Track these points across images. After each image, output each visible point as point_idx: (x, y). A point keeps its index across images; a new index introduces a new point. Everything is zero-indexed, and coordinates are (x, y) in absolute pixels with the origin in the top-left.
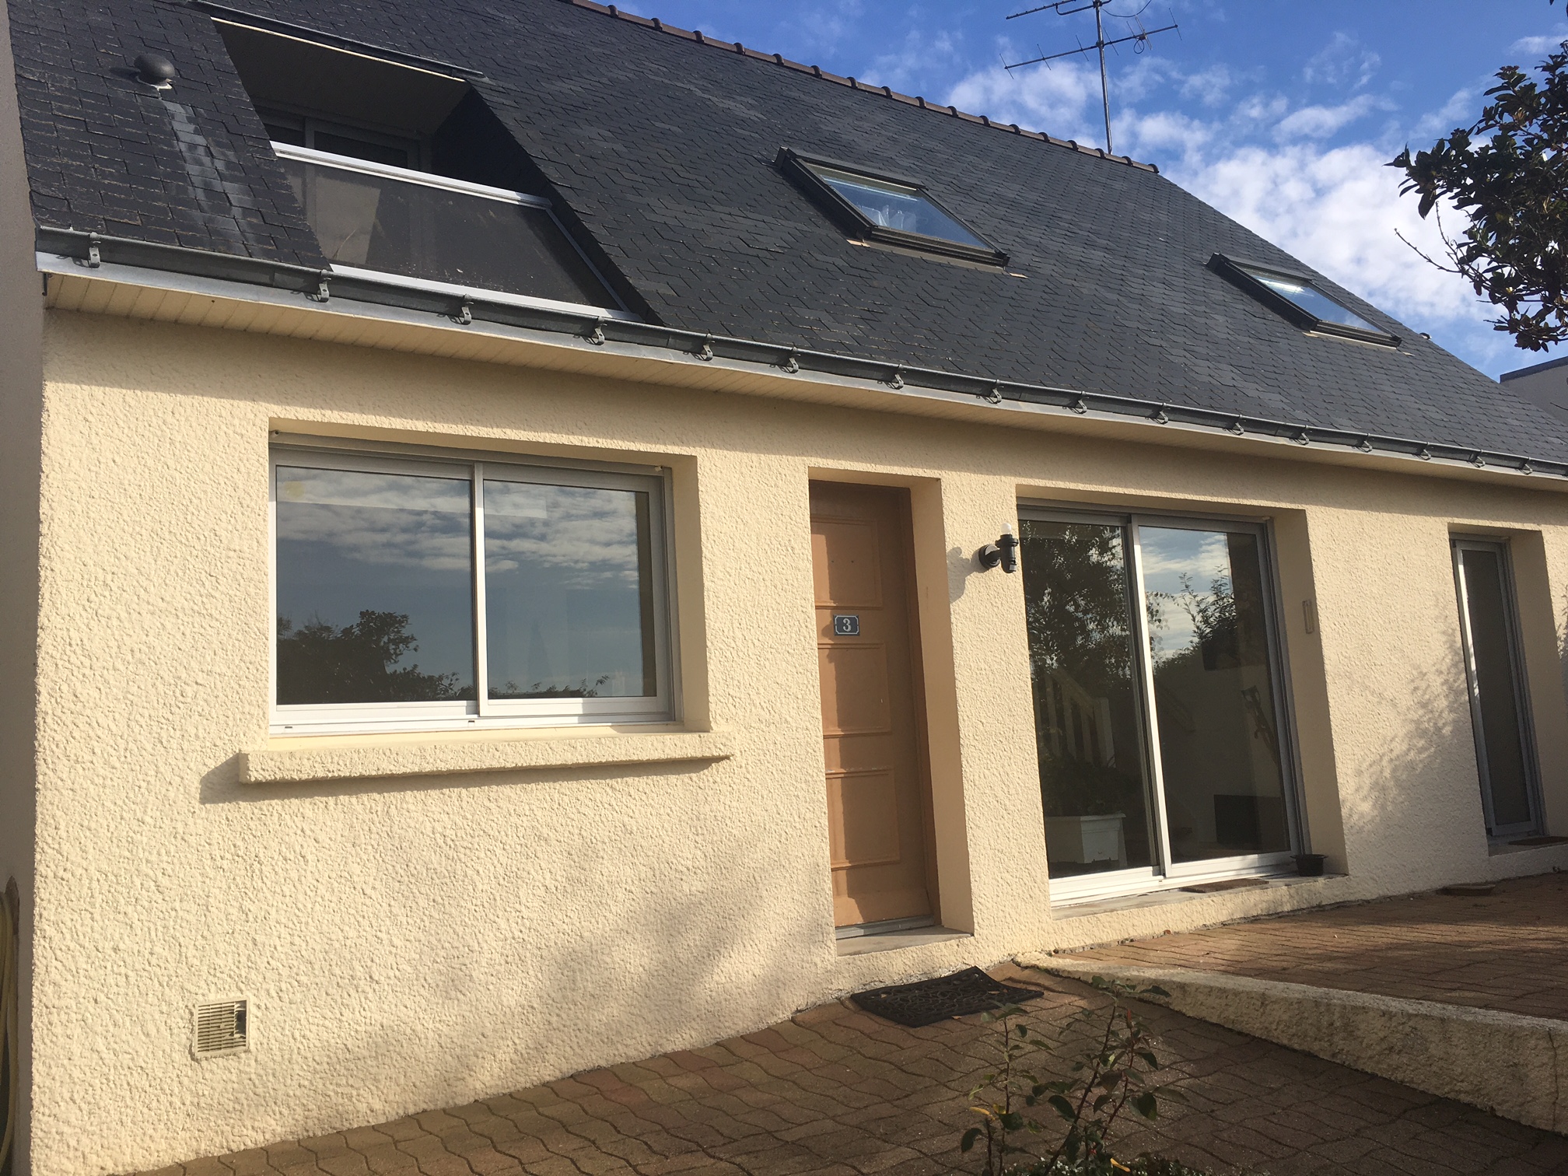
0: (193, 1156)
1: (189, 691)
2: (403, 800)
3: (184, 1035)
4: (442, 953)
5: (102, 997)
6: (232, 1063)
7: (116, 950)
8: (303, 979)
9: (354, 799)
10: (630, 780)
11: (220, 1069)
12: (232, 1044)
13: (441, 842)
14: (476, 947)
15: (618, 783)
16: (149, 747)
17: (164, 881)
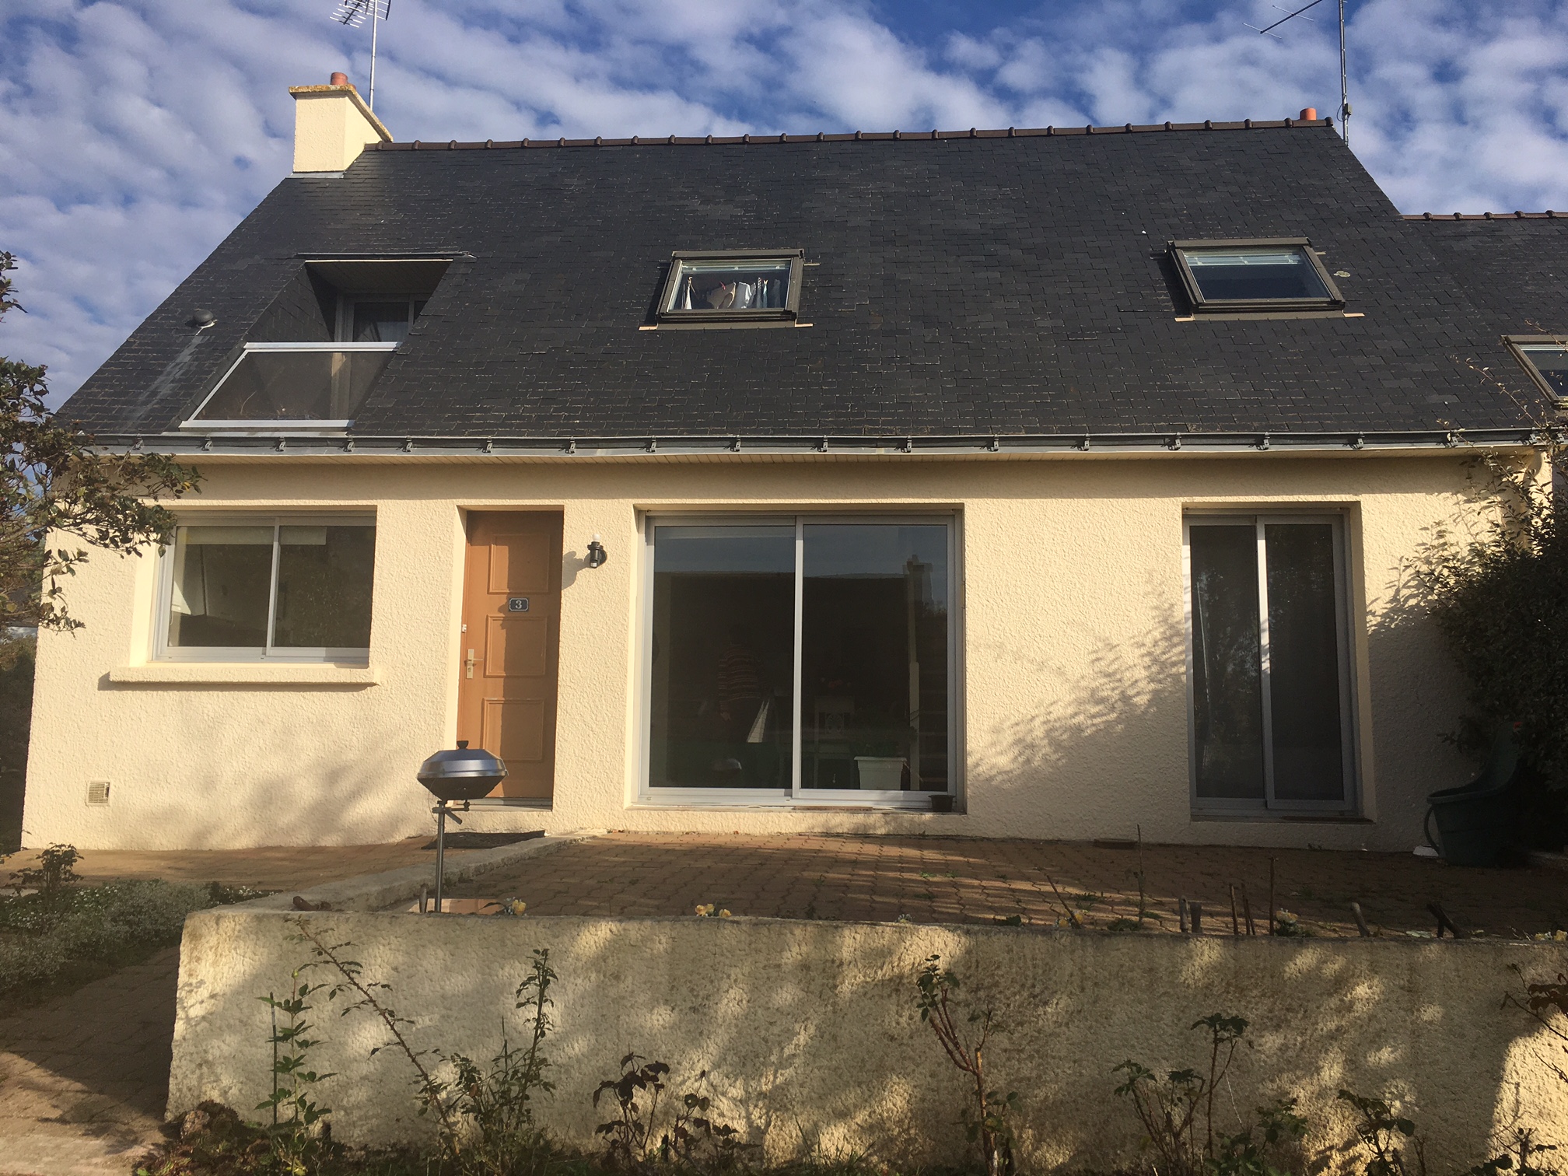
0: (83, 848)
1: (97, 638)
2: (189, 696)
3: (84, 793)
4: (202, 774)
5: (53, 772)
6: (102, 809)
7: (60, 752)
8: (136, 777)
9: (165, 693)
10: (315, 693)
11: (96, 810)
12: (101, 801)
13: (206, 718)
14: (220, 774)
15: (307, 695)
16: (79, 663)
17: (80, 724)
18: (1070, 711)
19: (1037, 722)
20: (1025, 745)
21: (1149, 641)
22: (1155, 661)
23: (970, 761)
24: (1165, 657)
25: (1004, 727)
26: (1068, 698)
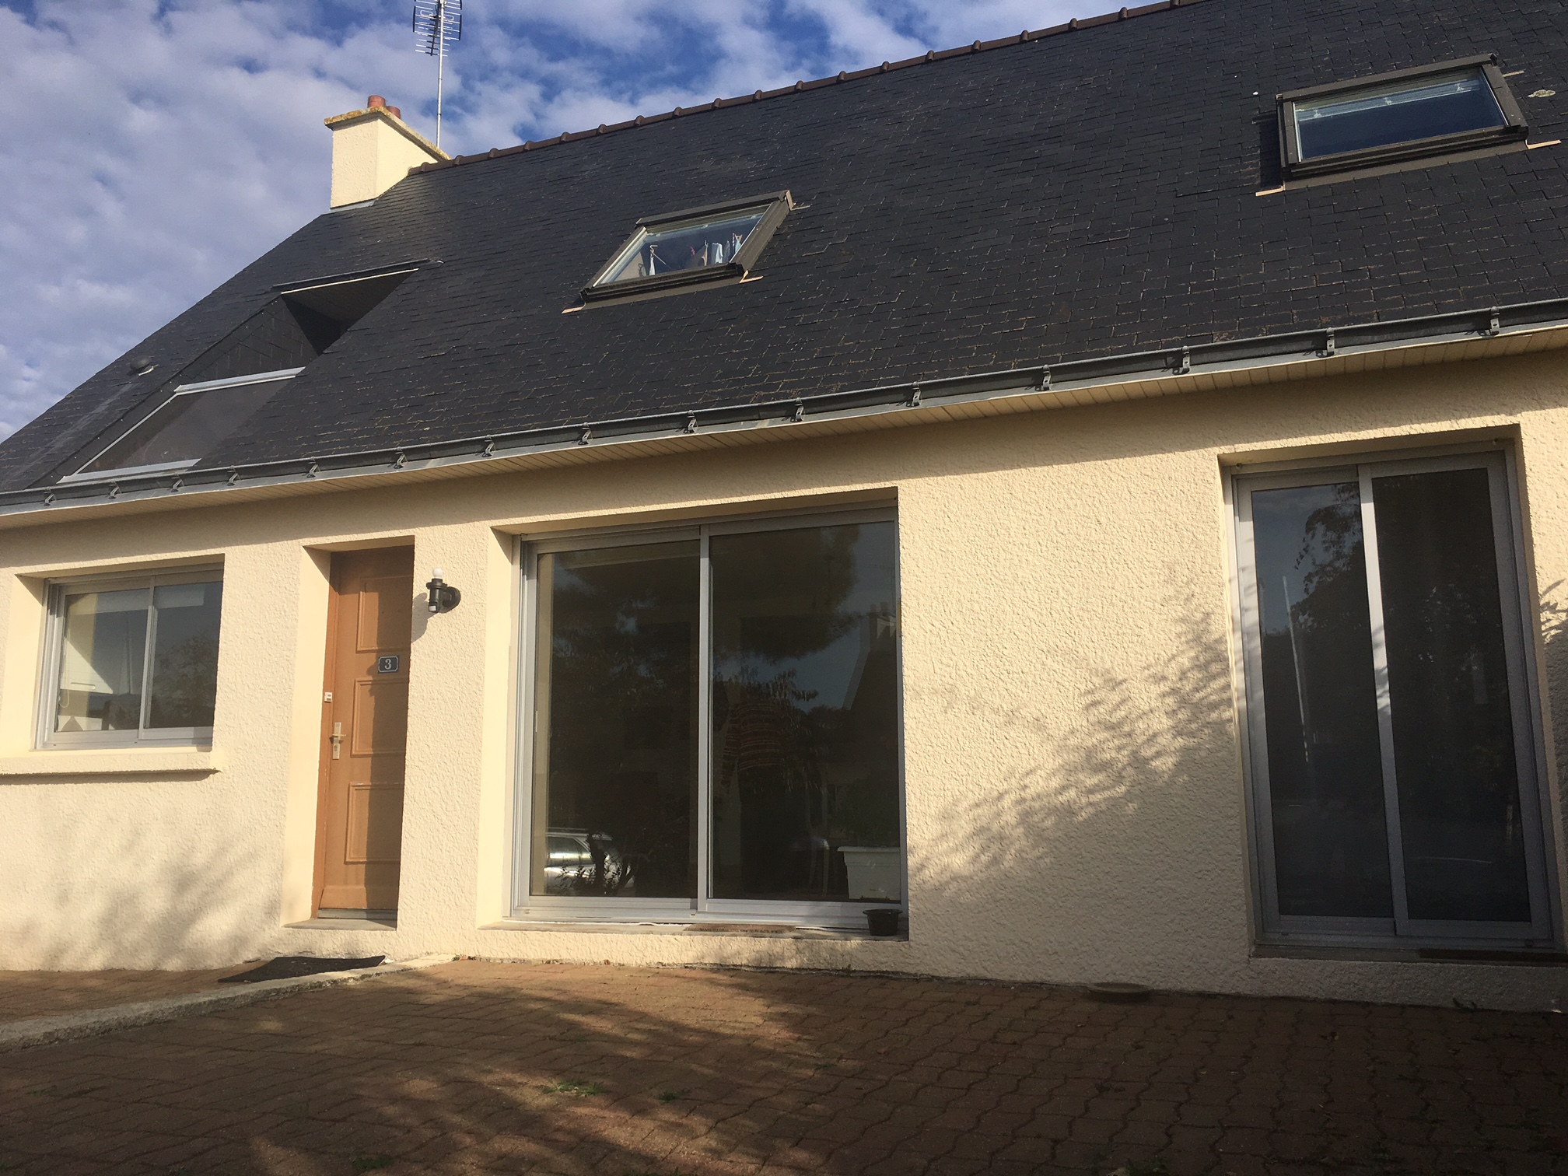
4: (57, 883)
13: (62, 815)
14: (72, 882)
18: (1055, 783)
19: (1007, 802)
20: (989, 837)
21: (1172, 671)
22: (1183, 702)
23: (912, 861)
24: (1198, 696)
25: (959, 809)
26: (1052, 764)
